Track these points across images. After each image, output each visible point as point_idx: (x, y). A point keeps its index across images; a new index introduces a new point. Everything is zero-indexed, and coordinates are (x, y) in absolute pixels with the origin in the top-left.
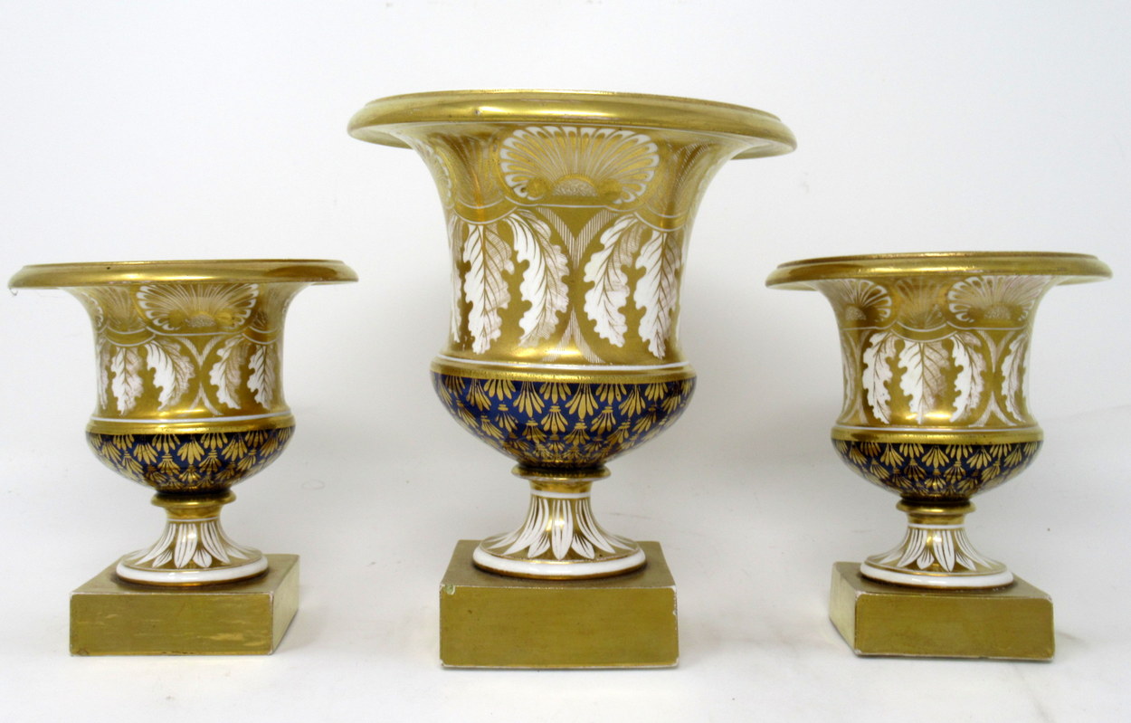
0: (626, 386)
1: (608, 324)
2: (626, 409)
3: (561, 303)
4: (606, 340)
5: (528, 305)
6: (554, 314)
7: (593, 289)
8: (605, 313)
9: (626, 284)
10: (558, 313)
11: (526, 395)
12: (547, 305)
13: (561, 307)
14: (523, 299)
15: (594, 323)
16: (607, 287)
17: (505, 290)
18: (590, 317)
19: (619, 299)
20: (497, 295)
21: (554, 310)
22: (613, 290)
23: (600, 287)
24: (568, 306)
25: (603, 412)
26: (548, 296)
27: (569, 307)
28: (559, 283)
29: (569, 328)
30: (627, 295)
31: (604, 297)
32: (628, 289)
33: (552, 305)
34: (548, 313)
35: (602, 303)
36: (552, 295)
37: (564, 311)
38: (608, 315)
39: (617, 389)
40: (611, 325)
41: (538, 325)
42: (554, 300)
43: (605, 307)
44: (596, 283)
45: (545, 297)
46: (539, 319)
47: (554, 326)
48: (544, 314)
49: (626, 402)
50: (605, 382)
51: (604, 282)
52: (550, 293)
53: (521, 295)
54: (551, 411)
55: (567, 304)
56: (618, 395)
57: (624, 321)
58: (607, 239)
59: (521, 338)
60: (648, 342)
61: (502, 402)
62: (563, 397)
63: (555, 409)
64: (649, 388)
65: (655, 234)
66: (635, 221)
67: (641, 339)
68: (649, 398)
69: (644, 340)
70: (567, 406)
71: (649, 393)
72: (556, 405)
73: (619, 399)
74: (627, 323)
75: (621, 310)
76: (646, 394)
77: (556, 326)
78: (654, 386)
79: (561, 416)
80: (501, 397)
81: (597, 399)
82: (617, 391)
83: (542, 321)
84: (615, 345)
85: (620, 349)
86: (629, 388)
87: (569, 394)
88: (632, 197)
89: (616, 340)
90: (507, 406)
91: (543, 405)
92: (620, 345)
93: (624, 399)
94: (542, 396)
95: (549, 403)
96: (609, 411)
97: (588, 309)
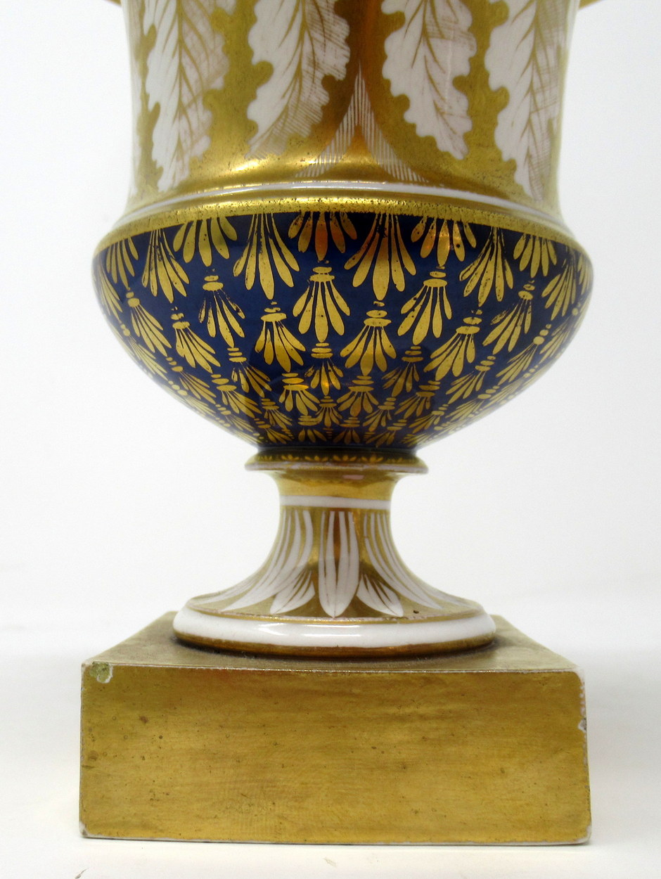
0: (477, 229)
1: (431, 109)
2: (475, 280)
3: (335, 59)
4: (431, 141)
5: (265, 72)
6: (318, 82)
7: (403, 30)
8: (427, 84)
9: (469, 30)
10: (328, 82)
11: (259, 245)
12: (305, 66)
13: (335, 67)
14: (256, 59)
15: (404, 102)
16: (430, 29)
17: (219, 51)
18: (396, 90)
19: (455, 58)
20: (204, 66)
21: (320, 75)
22: (442, 36)
23: (415, 29)
24: (348, 66)
25: (426, 283)
26: (307, 47)
27: (351, 68)
28: (330, 17)
29: (350, 112)
30: (472, 54)
31: (423, 50)
32: (474, 42)
33: (315, 64)
34: (307, 83)
35: (420, 63)
36: (314, 42)
37: (340, 75)
38: (433, 88)
39: (456, 228)
40: (439, 111)
41: (286, 110)
42: (319, 52)
43: (427, 72)
44: (408, 16)
45: (300, 48)
46: (287, 96)
47: (319, 109)
48: (298, 84)
49: (476, 264)
50: (431, 216)
51: (424, 16)
52: (311, 39)
53: (249, 53)
54: (314, 278)
55: (346, 60)
56: (458, 246)
57: (466, 109)
59: (251, 141)
60: (513, 165)
61: (209, 271)
62: (340, 245)
63: (322, 275)
64: (522, 241)
67: (499, 153)
68: (521, 266)
69: (505, 158)
70: (348, 266)
71: (522, 253)
72: (323, 264)
73: (460, 255)
74: (472, 113)
75: (460, 84)
76: (516, 254)
77: (324, 109)
78: (531, 241)
79: (334, 290)
80: (207, 258)
81: (415, 251)
82: (457, 236)
83: (294, 100)
84: (448, 155)
85: (460, 162)
86: (482, 233)
87: (353, 234)
89: (451, 145)
90: (220, 278)
91: (296, 267)
92: (458, 156)
93: (471, 254)
94: (293, 245)
95: (309, 261)
96: (439, 281)
97: (390, 71)
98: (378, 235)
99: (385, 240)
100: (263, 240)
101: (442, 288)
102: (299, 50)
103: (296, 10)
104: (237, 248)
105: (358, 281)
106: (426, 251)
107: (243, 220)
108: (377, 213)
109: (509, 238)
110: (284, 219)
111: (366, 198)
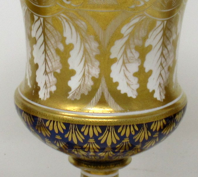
0: (138, 125)
1: (126, 84)
2: (138, 138)
3: (95, 72)
4: (126, 94)
5: (73, 73)
6: (90, 78)
7: (117, 63)
8: (124, 78)
9: (138, 58)
10: (93, 79)
11: (72, 132)
12: (86, 73)
13: (95, 74)
14: (70, 68)
15: (117, 84)
16: (125, 61)
17: (58, 61)
18: (114, 81)
19: (134, 67)
20: (53, 63)
21: (90, 76)
22: (129, 62)
23: (121, 62)
24: (99, 74)
25: (123, 141)
26: (87, 68)
28: (94, 59)
29: (100, 88)
30: (139, 65)
31: (123, 68)
32: (140, 61)
33: (89, 73)
34: (87, 78)
35: (122, 71)
36: (89, 67)
37: (97, 76)
38: (126, 78)
39: (132, 127)
40: (128, 85)
41: (80, 86)
42: (90, 70)
43: (125, 74)
44: (118, 59)
45: (84, 68)
46: (81, 81)
47: (90, 87)
48: (84, 78)
49: (138, 134)
50: (124, 124)
51: (123, 58)
52: (88, 65)
53: (68, 65)
54: (89, 141)
55: (99, 72)
56: (132, 131)
57: (137, 81)
58: (125, 30)
59: (70, 93)
60: (154, 92)
61: (57, 134)
62: (97, 134)
63: (92, 141)
64: (153, 124)
65: (158, 23)
66: (144, 17)
67: (149, 90)
68: (154, 130)
69: (151, 91)
70: (99, 139)
71: (153, 127)
72: (92, 138)
73: (133, 133)
74: (139, 82)
75: (135, 75)
76: (151, 128)
77: (92, 86)
78: (157, 123)
79: (95, 144)
80: (57, 132)
81: (119, 134)
82: (132, 129)
83: (82, 83)
84: (131, 98)
85: (135, 99)
86: (140, 126)
87: (100, 131)
88: (142, 3)
89: (132, 94)
90: (61, 137)
91: (84, 138)
92: (134, 97)
93: (136, 132)
94: (83, 133)
95: (87, 137)
96: (126, 140)
97: (112, 75)
98: (108, 132)
99: (110, 133)
100: (74, 131)
101: (128, 142)
102: (84, 69)
103: (83, 56)
104: (66, 131)
105: (102, 142)
106: (122, 134)
107: (67, 124)
108: (108, 125)
109: (149, 124)
110: (80, 126)
111: (104, 120)
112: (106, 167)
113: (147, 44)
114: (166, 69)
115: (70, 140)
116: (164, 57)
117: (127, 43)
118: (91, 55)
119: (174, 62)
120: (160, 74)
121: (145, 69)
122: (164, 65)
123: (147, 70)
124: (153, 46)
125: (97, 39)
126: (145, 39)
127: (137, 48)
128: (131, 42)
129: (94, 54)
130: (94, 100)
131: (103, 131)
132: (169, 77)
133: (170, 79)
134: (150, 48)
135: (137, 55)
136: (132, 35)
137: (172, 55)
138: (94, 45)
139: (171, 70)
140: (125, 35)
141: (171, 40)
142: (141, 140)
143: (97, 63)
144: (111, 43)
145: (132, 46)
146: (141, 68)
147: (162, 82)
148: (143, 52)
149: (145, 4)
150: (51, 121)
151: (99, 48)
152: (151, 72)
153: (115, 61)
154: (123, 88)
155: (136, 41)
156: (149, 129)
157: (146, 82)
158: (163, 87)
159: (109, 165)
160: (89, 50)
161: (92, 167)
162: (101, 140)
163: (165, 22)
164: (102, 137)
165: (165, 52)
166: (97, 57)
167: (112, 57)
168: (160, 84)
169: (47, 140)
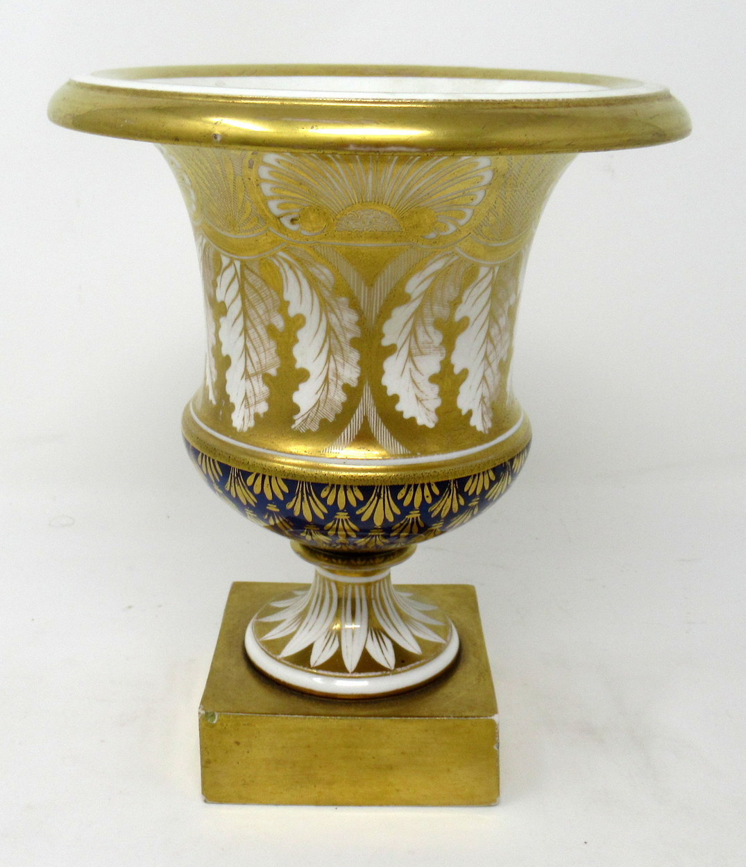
0: (438, 484)
1: (414, 398)
2: (439, 509)
3: (350, 374)
4: (413, 420)
5: (303, 375)
6: (340, 388)
7: (396, 354)
8: (411, 385)
9: (441, 344)
10: (346, 388)
11: (302, 499)
12: (331, 376)
13: (350, 379)
14: (298, 366)
15: (396, 398)
16: (414, 351)
17: (273, 351)
18: (390, 392)
19: (431, 364)
20: (262, 356)
21: (340, 383)
22: (422, 354)
23: (404, 352)
24: (358, 379)
25: (407, 517)
26: (332, 365)
27: (360, 380)
28: (347, 348)
29: (360, 407)
30: (442, 358)
31: (410, 365)
32: (444, 351)
33: (337, 375)
34: (332, 387)
35: (407, 373)
36: (337, 363)
37: (354, 384)
38: (415, 387)
39: (426, 488)
40: (419, 400)
41: (318, 401)
42: (340, 369)
43: (412, 377)
44: (399, 346)
45: (327, 365)
46: (319, 393)
47: (340, 404)
48: (326, 387)
49: (439, 502)
50: (410, 483)
51: (410, 344)
52: (335, 360)
53: (294, 360)
54: (337, 517)
55: (358, 375)
56: (427, 497)
57: (437, 393)
58: (415, 286)
59: (296, 417)
60: (470, 413)
61: (271, 502)
62: (353, 503)
63: (342, 516)
64: (470, 480)
65: (483, 271)
66: (456, 258)
67: (460, 411)
68: (470, 493)
69: (464, 412)
70: (358, 512)
71: (470, 487)
72: (343, 511)
73: (429, 500)
74: (442, 394)
75: (434, 379)
76: (466, 490)
77: (343, 404)
78: (477, 477)
79: (350, 522)
80: (269, 496)
81: (399, 503)
82: (427, 492)
83: (323, 397)
84: (424, 427)
85: (432, 430)
86: (443, 486)
87: (361, 497)
88: (452, 228)
89: (426, 419)
90: (277, 507)
91: (326, 511)
92: (431, 425)
93: (435, 498)
94: (324, 501)
95: (333, 509)
96: (415, 515)
97: (387, 380)
98: (376, 498)
99: (381, 501)
100: (305, 496)
101: (417, 518)
102: (326, 367)
103: (325, 341)
104: (289, 496)
105: (364, 518)
106: (406, 503)
107: (292, 483)
108: (376, 485)
109: (462, 482)
110: (318, 487)
111: (369, 474)
112: (368, 563)
113: (458, 316)
114: (495, 365)
115: (297, 513)
116: (492, 341)
117: (418, 314)
118: (342, 339)
119: (510, 352)
120: (484, 378)
121: (452, 367)
122: (491, 358)
123: (457, 370)
124: (472, 320)
125: (354, 305)
126: (455, 303)
127: (438, 325)
128: (426, 311)
129: (349, 336)
130: (348, 432)
131: (367, 497)
132: (501, 381)
133: (502, 386)
134: (464, 324)
135: (437, 338)
136: (428, 295)
137: (506, 337)
138: (350, 317)
139: (504, 367)
140: (414, 297)
141: (506, 306)
142: (444, 514)
143: (354, 356)
144: (385, 314)
145: (429, 320)
146: (447, 365)
147: (487, 394)
148: (451, 332)
149: (458, 231)
150: (257, 475)
151: (361, 323)
152: (465, 372)
153: (392, 350)
154: (408, 407)
155: (436, 308)
156: (460, 491)
157: (455, 393)
158: (488, 404)
159: (374, 559)
160: (337, 329)
161: (340, 561)
162: (362, 514)
163: (497, 269)
164: (364, 509)
165: (494, 331)
166: (355, 343)
167: (386, 342)
168: (483, 398)
169: (249, 512)
